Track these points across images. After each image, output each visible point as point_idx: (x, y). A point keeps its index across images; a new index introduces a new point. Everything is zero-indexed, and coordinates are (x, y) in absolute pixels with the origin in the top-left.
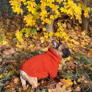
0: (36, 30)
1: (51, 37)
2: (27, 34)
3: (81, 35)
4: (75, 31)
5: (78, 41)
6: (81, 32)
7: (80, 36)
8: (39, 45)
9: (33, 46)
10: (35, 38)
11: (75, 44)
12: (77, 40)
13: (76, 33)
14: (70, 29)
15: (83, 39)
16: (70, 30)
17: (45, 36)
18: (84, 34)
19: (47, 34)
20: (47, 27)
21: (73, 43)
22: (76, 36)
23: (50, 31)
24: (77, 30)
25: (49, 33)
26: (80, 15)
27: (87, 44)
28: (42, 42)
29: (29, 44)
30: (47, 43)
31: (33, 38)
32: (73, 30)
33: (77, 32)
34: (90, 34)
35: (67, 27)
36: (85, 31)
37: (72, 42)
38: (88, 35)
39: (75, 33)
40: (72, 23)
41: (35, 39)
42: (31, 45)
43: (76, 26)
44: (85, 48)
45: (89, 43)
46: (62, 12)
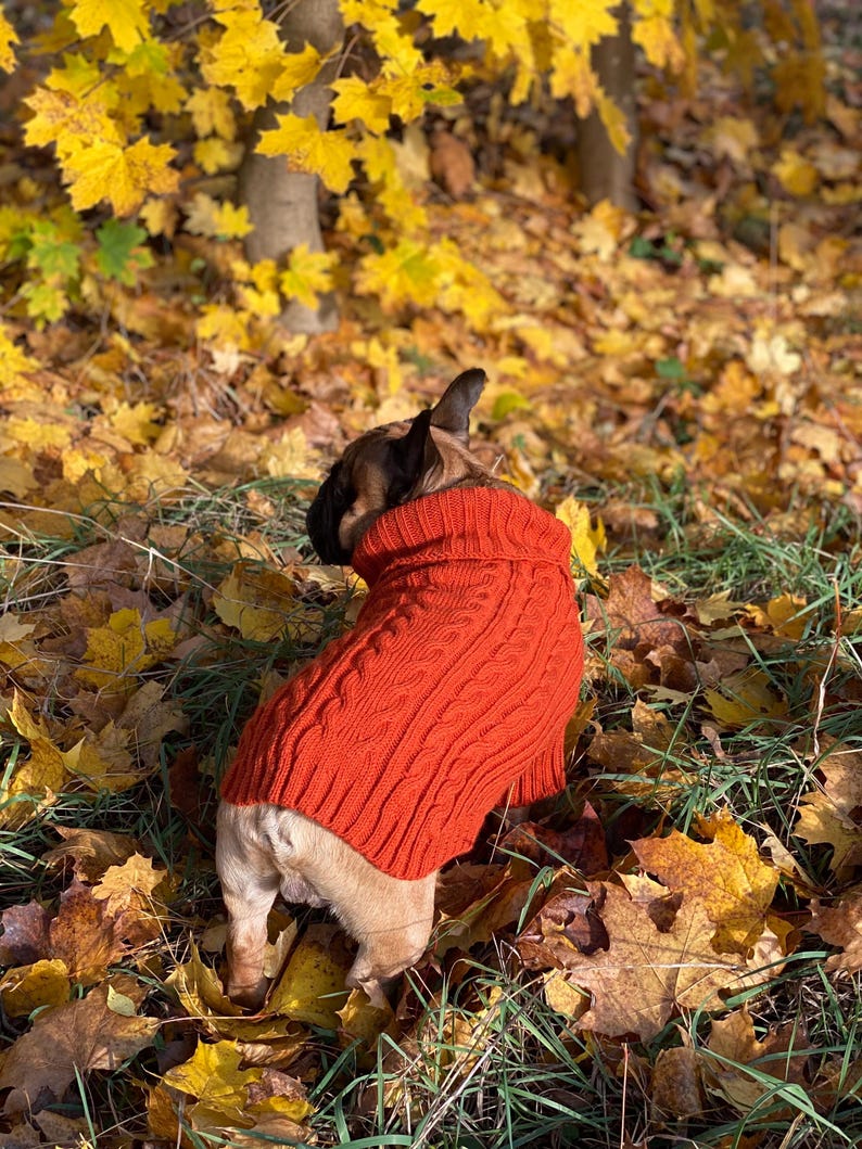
0: (141, 236)
1: (311, 305)
2: (52, 279)
3: (576, 255)
4: (516, 210)
5: (565, 324)
6: (577, 228)
7: (565, 262)
8: (204, 403)
9: (144, 411)
10: (132, 315)
11: (542, 354)
12: (551, 318)
13: (530, 235)
14: (470, 198)
15: (601, 296)
16: (463, 210)
17: (248, 296)
18: (607, 248)
19: (264, 272)
20: (254, 195)
21: (520, 348)
22: (535, 269)
23: (290, 239)
24: (531, 205)
25: (283, 263)
26: (586, 53)
27: (654, 345)
28: (227, 360)
29: (90, 397)
30: (275, 368)
31: (113, 323)
32: (491, 208)
33: (537, 223)
34: (659, 242)
35: (439, 181)
36: (604, 210)
37: (512, 333)
38: (643, 245)
39: (519, 240)
40: (480, 129)
41: (139, 325)
42: (112, 404)
43: (520, 160)
44: (643, 389)
45: (672, 344)
46: (440, 30)
